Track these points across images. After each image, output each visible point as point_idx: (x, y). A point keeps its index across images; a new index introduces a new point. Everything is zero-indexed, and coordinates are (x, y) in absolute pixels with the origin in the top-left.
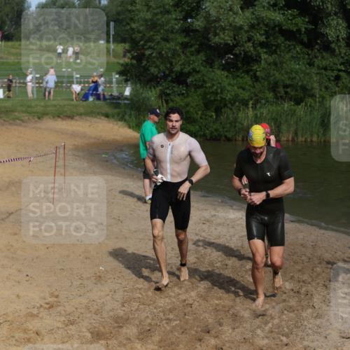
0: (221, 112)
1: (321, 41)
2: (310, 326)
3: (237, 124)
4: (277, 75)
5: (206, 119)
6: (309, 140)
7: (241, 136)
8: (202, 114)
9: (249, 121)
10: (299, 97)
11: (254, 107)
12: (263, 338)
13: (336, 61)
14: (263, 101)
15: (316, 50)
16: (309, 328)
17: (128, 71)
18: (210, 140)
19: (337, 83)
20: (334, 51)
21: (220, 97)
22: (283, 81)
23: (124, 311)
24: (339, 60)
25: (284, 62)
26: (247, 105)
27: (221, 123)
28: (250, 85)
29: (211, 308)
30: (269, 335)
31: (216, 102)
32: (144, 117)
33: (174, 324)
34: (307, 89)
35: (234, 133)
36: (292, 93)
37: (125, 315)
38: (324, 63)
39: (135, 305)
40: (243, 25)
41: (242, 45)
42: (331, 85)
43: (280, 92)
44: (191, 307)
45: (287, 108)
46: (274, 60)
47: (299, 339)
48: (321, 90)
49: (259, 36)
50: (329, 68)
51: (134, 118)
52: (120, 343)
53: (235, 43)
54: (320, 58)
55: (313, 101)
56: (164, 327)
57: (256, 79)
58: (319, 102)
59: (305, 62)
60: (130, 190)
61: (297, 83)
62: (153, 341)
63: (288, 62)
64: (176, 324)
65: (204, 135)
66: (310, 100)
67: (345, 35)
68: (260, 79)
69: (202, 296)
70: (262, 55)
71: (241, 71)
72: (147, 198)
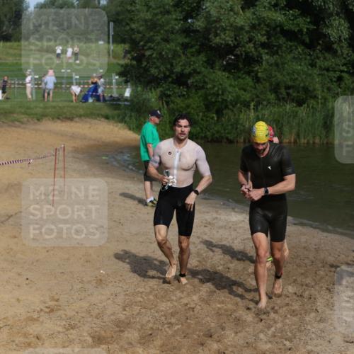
0: (222, 113)
1: (323, 42)
2: (314, 330)
3: (239, 126)
4: (279, 76)
5: (207, 121)
6: (311, 142)
7: (242, 138)
8: (203, 116)
10: (301, 98)
12: (266, 342)
13: (338, 62)
15: (318, 51)
16: (313, 333)
17: (128, 72)
18: (211, 142)
19: (339, 84)
20: (336, 51)
21: (222, 98)
22: (284, 82)
23: (125, 315)
24: (341, 61)
25: (285, 63)
26: (248, 106)
27: (222, 125)
29: (213, 312)
30: (272, 339)
31: (217, 103)
32: (145, 119)
33: (176, 328)
34: (309, 91)
35: (235, 135)
36: (294, 94)
37: (127, 318)
38: (326, 64)
39: (136, 309)
40: (244, 26)
41: (244, 46)
42: (334, 86)
43: (281, 94)
44: (193, 311)
45: (290, 109)
46: (276, 61)
47: (302, 343)
48: (323, 91)
49: (260, 37)
50: (331, 69)
51: (134, 120)
52: (122, 347)
53: (236, 43)
54: (322, 59)
55: (315, 103)
56: (166, 331)
57: (257, 80)
58: (321, 103)
59: (307, 63)
60: (130, 192)
61: (299, 85)
62: (154, 346)
63: (290, 63)
64: (178, 329)
65: (205, 137)
66: (312, 101)
67: (347, 36)
68: (262, 80)
69: (204, 299)
70: (263, 56)
71: (242, 72)
72: (148, 201)
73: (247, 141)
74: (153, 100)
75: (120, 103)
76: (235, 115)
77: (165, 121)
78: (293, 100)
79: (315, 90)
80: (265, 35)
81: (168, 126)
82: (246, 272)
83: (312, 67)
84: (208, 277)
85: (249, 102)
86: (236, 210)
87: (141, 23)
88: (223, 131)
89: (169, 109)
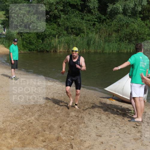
0: (44, 40)
1: (87, 9)
2: (83, 131)
3: (51, 45)
4: (68, 24)
5: (38, 43)
6: (82, 51)
7: (53, 50)
8: (36, 41)
9: (56, 44)
10: (78, 33)
11: (58, 38)
12: (63, 136)
13: (94, 17)
14: (62, 35)
15: (85, 13)
16: (83, 132)
17: (5, 23)
18: (40, 52)
19: (94, 27)
20: (93, 13)
21: (44, 33)
22: (71, 26)
23: (3, 126)
24: (95, 17)
25: (71, 18)
26: (55, 37)
27: (44, 45)
28: (56, 28)
29: (40, 124)
30: (65, 135)
31: (42, 36)
32: (12, 43)
33: (25, 131)
34: (81, 30)
35: (50, 49)
36: (74, 31)
37: (4, 127)
38: (88, 18)
39: (8, 123)
40: (54, 3)
41: (53, 11)
42: (92, 28)
43: (69, 31)
44: (32, 124)
45: (73, 37)
46: (67, 17)
47: (78, 137)
48: (87, 30)
49: (60, 7)
50: (90, 20)
51: (7, 43)
52: (2, 139)
53: (50, 10)
54: (86, 16)
55: (83, 35)
56: (20, 132)
57: (59, 25)
58: (86, 35)
59: (80, 18)
60: (5, 74)
61: (77, 27)
62: (16, 139)
63: (73, 18)
64: (26, 131)
65: (37, 50)
66: (82, 34)
67: (97, 6)
68: (61, 26)
69: (36, 119)
70: (62, 15)
71: (53, 22)
72: (13, 77)
73: (55, 51)
74: (15, 35)
75: (1, 36)
76: (50, 40)
77: (20, 44)
78: (74, 34)
79: (83, 29)
80: (62, 6)
81: (21, 45)
82: (54, 107)
83: (82, 19)
84: (38, 109)
85: (56, 35)
86: (50, 81)
87: (10, 2)
88: (44, 47)
89: (21, 38)
